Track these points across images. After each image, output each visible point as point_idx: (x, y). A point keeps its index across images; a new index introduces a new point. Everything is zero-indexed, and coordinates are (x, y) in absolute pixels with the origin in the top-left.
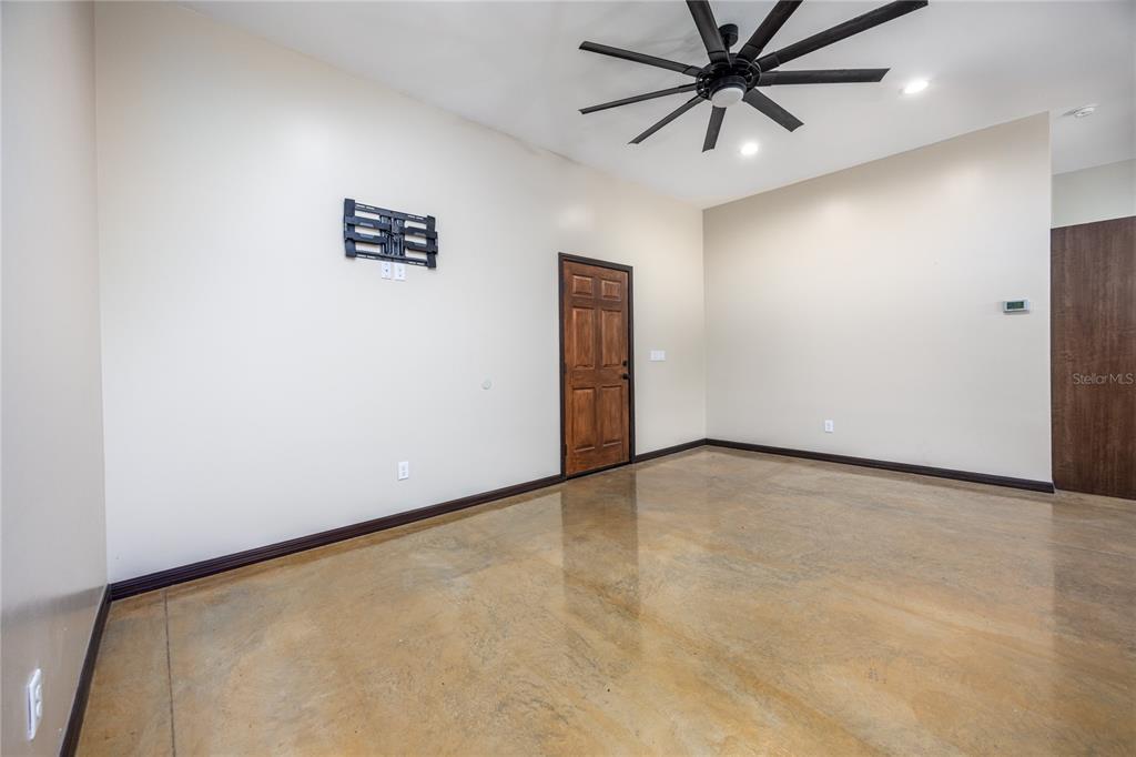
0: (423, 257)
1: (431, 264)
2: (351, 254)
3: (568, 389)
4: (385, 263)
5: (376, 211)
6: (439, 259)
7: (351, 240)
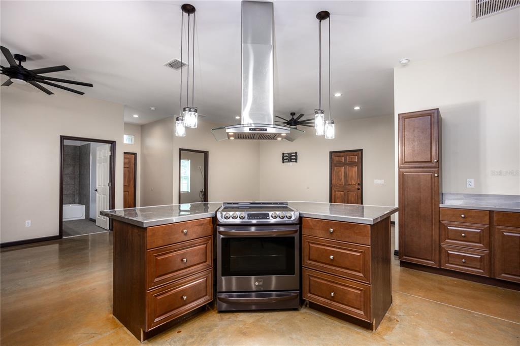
0: (295, 160)
1: (296, 162)
2: (283, 162)
3: (333, 191)
4: (289, 163)
5: (288, 154)
6: (298, 161)
7: (283, 160)
